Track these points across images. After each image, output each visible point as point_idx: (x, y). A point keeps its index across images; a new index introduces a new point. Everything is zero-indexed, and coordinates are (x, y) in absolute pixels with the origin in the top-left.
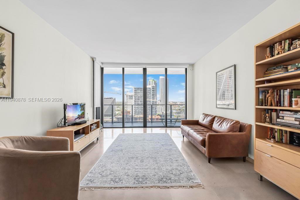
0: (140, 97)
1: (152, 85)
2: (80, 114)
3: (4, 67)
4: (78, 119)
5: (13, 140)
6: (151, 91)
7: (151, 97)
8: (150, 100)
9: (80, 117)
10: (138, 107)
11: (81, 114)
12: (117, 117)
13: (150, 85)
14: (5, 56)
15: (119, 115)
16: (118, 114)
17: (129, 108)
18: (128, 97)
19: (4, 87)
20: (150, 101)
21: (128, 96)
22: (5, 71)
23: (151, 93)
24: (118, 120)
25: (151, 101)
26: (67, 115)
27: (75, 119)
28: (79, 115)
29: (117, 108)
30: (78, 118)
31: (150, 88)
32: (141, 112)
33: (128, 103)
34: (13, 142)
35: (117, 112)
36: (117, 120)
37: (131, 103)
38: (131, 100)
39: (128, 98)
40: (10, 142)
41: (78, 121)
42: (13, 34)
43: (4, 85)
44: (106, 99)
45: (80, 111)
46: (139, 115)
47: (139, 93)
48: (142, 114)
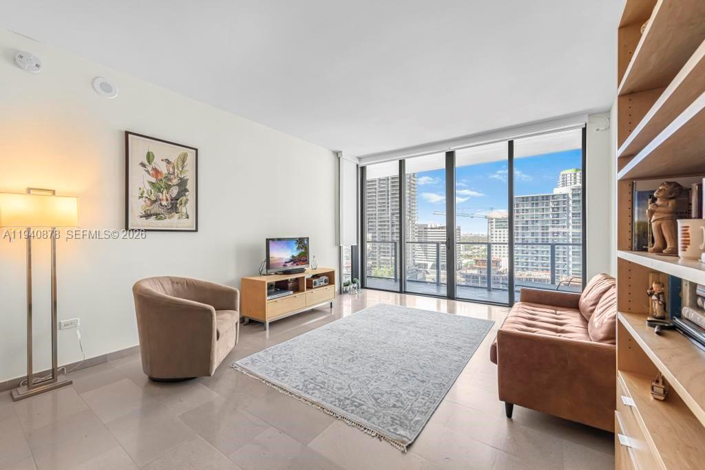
0: (530, 222)
1: (573, 186)
2: (296, 254)
3: (187, 194)
4: (290, 263)
5: (174, 281)
6: (571, 202)
7: (571, 221)
8: (565, 230)
9: (294, 260)
10: (523, 251)
11: (299, 256)
12: (464, 272)
13: (564, 184)
14: (188, 180)
15: (469, 269)
16: (466, 265)
17: (498, 251)
18: (494, 224)
19: (188, 217)
20: (564, 233)
21: (494, 221)
22: (189, 197)
23: (571, 209)
24: (467, 281)
25: (571, 234)
26: (271, 255)
27: (286, 262)
28: (293, 257)
29: (466, 250)
30: (291, 261)
31: (564, 195)
32: (532, 263)
33: (494, 239)
34: (173, 283)
35: (465, 261)
36: (464, 280)
37: (502, 239)
38: (502, 230)
39: (494, 227)
40: (170, 283)
41: (290, 267)
42: (196, 150)
43: (188, 215)
44: (439, 228)
45: (295, 249)
46: (527, 273)
47: (527, 210)
48: (547, 270)
